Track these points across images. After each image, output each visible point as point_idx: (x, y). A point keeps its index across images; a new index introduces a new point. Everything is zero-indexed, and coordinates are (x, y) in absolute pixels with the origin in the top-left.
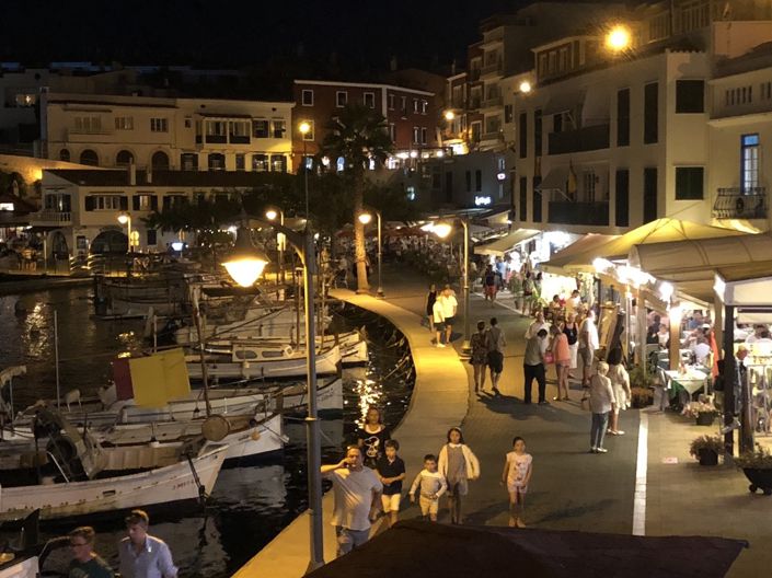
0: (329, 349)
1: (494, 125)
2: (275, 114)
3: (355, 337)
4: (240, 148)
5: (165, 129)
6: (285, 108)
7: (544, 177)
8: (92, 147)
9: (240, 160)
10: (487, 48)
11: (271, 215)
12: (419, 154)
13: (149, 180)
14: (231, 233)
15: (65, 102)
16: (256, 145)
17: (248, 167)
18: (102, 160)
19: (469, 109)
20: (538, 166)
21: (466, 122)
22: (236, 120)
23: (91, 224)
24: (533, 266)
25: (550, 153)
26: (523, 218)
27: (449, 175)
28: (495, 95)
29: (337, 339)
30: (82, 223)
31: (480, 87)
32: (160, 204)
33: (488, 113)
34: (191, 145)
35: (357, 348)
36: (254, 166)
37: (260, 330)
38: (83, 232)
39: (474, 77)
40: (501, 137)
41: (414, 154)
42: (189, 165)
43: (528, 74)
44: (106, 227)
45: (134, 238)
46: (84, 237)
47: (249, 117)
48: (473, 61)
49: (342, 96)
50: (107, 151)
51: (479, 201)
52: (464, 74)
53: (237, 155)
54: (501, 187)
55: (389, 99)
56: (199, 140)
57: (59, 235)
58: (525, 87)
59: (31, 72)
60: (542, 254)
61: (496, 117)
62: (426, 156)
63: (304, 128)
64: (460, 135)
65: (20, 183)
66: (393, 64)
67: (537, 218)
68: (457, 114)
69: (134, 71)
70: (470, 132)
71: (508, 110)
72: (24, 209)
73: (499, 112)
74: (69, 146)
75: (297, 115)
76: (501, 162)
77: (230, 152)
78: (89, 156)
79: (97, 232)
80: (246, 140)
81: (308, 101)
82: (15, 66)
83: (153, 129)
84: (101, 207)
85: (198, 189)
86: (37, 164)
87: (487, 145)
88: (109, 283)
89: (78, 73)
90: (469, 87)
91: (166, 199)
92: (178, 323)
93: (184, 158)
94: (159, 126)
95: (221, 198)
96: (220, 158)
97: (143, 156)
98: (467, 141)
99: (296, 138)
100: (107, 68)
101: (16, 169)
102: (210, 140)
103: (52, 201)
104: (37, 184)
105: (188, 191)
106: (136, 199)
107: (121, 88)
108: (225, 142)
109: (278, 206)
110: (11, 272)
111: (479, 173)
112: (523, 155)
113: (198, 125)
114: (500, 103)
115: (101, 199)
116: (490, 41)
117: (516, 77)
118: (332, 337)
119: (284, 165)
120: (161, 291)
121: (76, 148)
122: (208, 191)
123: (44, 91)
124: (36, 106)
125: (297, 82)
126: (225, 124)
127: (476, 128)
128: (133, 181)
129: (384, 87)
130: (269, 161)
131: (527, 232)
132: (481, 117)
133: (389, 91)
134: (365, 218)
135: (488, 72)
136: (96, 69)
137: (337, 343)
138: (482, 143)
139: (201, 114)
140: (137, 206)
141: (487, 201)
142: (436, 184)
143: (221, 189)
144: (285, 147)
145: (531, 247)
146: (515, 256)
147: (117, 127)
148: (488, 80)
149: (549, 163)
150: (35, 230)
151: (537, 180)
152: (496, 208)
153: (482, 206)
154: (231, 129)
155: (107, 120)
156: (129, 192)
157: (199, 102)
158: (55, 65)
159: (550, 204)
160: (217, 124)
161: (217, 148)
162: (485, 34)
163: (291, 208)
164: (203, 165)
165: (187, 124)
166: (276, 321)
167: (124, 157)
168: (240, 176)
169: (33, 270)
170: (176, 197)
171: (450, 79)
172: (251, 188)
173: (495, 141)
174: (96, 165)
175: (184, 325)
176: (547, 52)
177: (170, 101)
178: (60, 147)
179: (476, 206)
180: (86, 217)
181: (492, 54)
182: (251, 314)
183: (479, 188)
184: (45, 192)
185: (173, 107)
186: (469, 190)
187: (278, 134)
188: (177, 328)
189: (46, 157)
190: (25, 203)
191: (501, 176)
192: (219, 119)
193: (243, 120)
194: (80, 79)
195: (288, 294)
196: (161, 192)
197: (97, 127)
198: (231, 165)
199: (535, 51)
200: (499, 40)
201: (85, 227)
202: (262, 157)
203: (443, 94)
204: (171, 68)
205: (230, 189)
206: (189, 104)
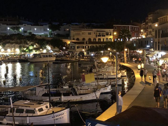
0: (119, 73)
1: (150, 32)
2: (110, 31)
3: (124, 71)
4: (104, 37)
5: (91, 34)
6: (112, 30)
7: (160, 42)
8: (78, 38)
9: (104, 39)
10: (149, 18)
11: (109, 49)
12: (136, 38)
13: (88, 43)
14: (102, 53)
15: (74, 30)
16: (106, 37)
17: (105, 41)
18: (80, 40)
19: (146, 29)
20: (159, 40)
21: (145, 32)
22: (103, 32)
23: (78, 51)
24: (158, 58)
25: (161, 37)
26: (156, 49)
27: (142, 42)
28: (151, 27)
29: (121, 71)
30: (76, 51)
31: (148, 25)
32: (90, 47)
33: (149, 30)
34: (95, 37)
35: (124, 73)
36: (106, 40)
37: (107, 70)
38: (77, 52)
39: (147, 24)
40: (152, 34)
41: (135, 38)
42: (95, 40)
43: (157, 23)
44: (81, 51)
45: (85, 53)
46: (77, 53)
47: (105, 32)
48: (147, 21)
49: (122, 28)
50: (81, 39)
51: (147, 46)
52: (145, 23)
53: (103, 39)
54: (152, 44)
55: (131, 28)
56: (96, 36)
57: (73, 53)
58: (156, 25)
59: (68, 25)
60: (160, 56)
61: (151, 31)
62: (137, 38)
63: (115, 33)
64: (144, 34)
65: (66, 44)
66: (132, 21)
67: (159, 49)
68: (143, 30)
69: (85, 24)
70: (146, 34)
71: (153, 30)
72: (67, 48)
73: (151, 30)
74: (74, 38)
75: (114, 31)
76: (152, 39)
77: (102, 38)
78: (78, 39)
79: (79, 52)
80: (105, 36)
81: (116, 29)
82: (66, 24)
83: (88, 34)
84: (80, 48)
85: (96, 45)
86: (69, 41)
87: (149, 36)
88: (81, 61)
89: (76, 25)
90: (146, 25)
91: (91, 46)
92: (93, 68)
93: (94, 39)
94: (90, 34)
95: (100, 46)
96: (100, 39)
97: (87, 39)
98: (145, 35)
99: (114, 35)
100: (81, 24)
101: (66, 42)
102: (98, 36)
103: (71, 47)
104: (69, 44)
105: (94, 45)
106: (86, 47)
107: (83, 27)
108: (101, 36)
109: (110, 48)
110: (65, 59)
111: (147, 41)
112: (156, 38)
113: (96, 33)
114: (152, 28)
115: (80, 47)
116: (150, 17)
117: (154, 24)
118: (120, 71)
119: (111, 40)
120: (90, 63)
121: (76, 38)
122: (98, 45)
123: (70, 28)
124: (69, 31)
125: (114, 25)
126: (101, 33)
127: (147, 33)
128: (85, 43)
129: (130, 26)
130: (109, 39)
131: (157, 52)
132: (148, 31)
133: (131, 26)
134: (126, 50)
135: (149, 23)
136: (79, 24)
137: (121, 72)
138: (148, 36)
139: (97, 32)
140: (86, 48)
141: (149, 46)
142: (139, 43)
143: (100, 45)
144: (111, 37)
145: (157, 55)
146: (154, 56)
147: (82, 34)
148: (149, 24)
149: (161, 39)
150: (69, 52)
151: (159, 42)
152: (151, 48)
153: (148, 47)
154: (102, 34)
155: (81, 33)
156: (84, 45)
157: (96, 29)
158: (72, 24)
159: (161, 47)
160: (100, 33)
161: (99, 37)
162: (149, 16)
163: (113, 48)
164: (97, 40)
165: (94, 33)
166: (110, 68)
167: (84, 39)
168: (103, 42)
169: (68, 59)
171: (142, 24)
172: (105, 44)
173: (151, 35)
174: (79, 40)
175: (93, 69)
176: (161, 19)
177: (91, 29)
179: (147, 47)
180: (77, 50)
181: (150, 19)
182: (105, 67)
183: (147, 44)
184: (70, 45)
185: (92, 30)
186: (146, 44)
187: (110, 35)
188: (92, 69)
189: (71, 39)
190: (67, 47)
191: (152, 42)
192: (100, 32)
193: (104, 32)
194: (76, 26)
195: (112, 63)
196: (90, 45)
197: (79, 34)
198: (102, 40)
199: (158, 18)
200: (151, 17)
201: (77, 51)
202: (107, 39)
203: (141, 27)
204: (92, 24)
205: (102, 45)
206: (95, 30)
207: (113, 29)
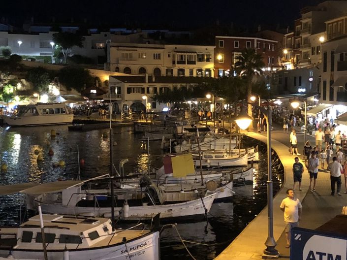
0: (243, 155)
1: (306, 56)
2: (207, 51)
4: (191, 66)
5: (159, 58)
6: (211, 49)
7: (335, 81)
8: (129, 66)
9: (191, 72)
10: (304, 21)
11: (208, 96)
12: (272, 69)
13: (154, 80)
14: (189, 104)
15: (118, 47)
16: (199, 65)
17: (195, 75)
18: (133, 72)
19: (295, 48)
20: (332, 76)
21: (293, 55)
22: (190, 54)
23: (129, 99)
25: (338, 70)
26: (325, 99)
27: (286, 79)
28: (307, 43)
29: (246, 151)
30: (126, 99)
31: (300, 39)
32: (158, 90)
33: (304, 51)
34: (170, 65)
35: (254, 155)
36: (197, 74)
37: (210, 146)
38: (126, 103)
39: (297, 34)
40: (310, 62)
41: (269, 69)
42: (169, 74)
43: (323, 33)
44: (136, 101)
45: (148, 106)
46: (126, 105)
47: (196, 52)
48: (297, 27)
49: (237, 43)
50: (135, 68)
51: (300, 90)
52: (292, 33)
53: (190, 69)
54: (311, 84)
55: (257, 44)
56: (174, 63)
57: (115, 104)
58: (322, 39)
59: (103, 33)
61: (307, 52)
62: (274, 69)
63: (220, 57)
64: (290, 60)
65: (99, 81)
66: (259, 28)
67: (331, 99)
68: (289, 51)
69: (145, 33)
70: (295, 59)
71: (313, 49)
72: (101, 93)
73: (309, 50)
74: (120, 66)
75: (216, 52)
76: (311, 73)
77: (187, 68)
78: (127, 70)
79: (131, 103)
80: (194, 63)
81: (221, 45)
82: (95, 30)
83: (154, 58)
84: (134, 92)
85: (174, 84)
86: (106, 73)
87: (303, 65)
89: (123, 34)
90: (295, 39)
91: (161, 89)
93: (167, 71)
94: (157, 57)
95: (184, 88)
96: (182, 71)
97: (150, 70)
98: (294, 63)
99: (216, 62)
100: (135, 31)
101: (97, 75)
102: (179, 63)
103: (113, 89)
104: (106, 82)
105: (170, 86)
106: (148, 89)
107: (141, 40)
108: (185, 64)
109: (212, 93)
110: (97, 120)
111: (300, 78)
112: (325, 70)
113: (174, 56)
114: (309, 46)
115: (134, 89)
116: (305, 18)
117: (316, 35)
119: (210, 74)
121: (122, 67)
122: (179, 85)
123: (109, 42)
124: (106, 48)
125: (217, 37)
126: (185, 56)
127: (298, 57)
128: (147, 81)
129: (256, 39)
130: (204, 72)
131: (326, 105)
132: (300, 52)
133: (257, 41)
134: (253, 99)
135: (304, 32)
136: (130, 31)
137: (247, 153)
138: (300, 64)
139: (175, 52)
140: (148, 92)
141: (304, 90)
142: (280, 82)
143: (184, 84)
144: (211, 66)
146: (320, 116)
147: (139, 57)
148: (304, 36)
149: (337, 75)
150: (105, 101)
151: (332, 82)
152: (309, 94)
153: (302, 93)
154: (188, 58)
155: (135, 54)
156: (145, 86)
157: (174, 46)
158: (112, 30)
159: (338, 93)
160: (182, 56)
161: (181, 66)
162: (303, 15)
163: (217, 93)
164: (175, 74)
165: (169, 56)
166: (217, 142)
167: (142, 70)
168: (191, 79)
170: (165, 88)
171: (286, 35)
172: (197, 84)
173: (307, 63)
174: (130, 73)
175: (178, 144)
176: (332, 23)
177: (162, 46)
178: (115, 66)
179: (298, 93)
180: (127, 96)
181: (306, 24)
182: (206, 140)
183: (300, 85)
184: (110, 85)
185: (163, 48)
186: (295, 85)
187: (208, 60)
188: (175, 145)
189: (109, 70)
190: (101, 90)
191: (311, 79)
192: (182, 54)
193: (193, 54)
194: (125, 37)
196: (158, 86)
197: (130, 57)
198: (187, 74)
199: (327, 23)
200: (309, 18)
201: (127, 101)
202: (200, 70)
203: (281, 42)
204: (162, 31)
205: (188, 85)
206: (170, 47)
207: (215, 47)
